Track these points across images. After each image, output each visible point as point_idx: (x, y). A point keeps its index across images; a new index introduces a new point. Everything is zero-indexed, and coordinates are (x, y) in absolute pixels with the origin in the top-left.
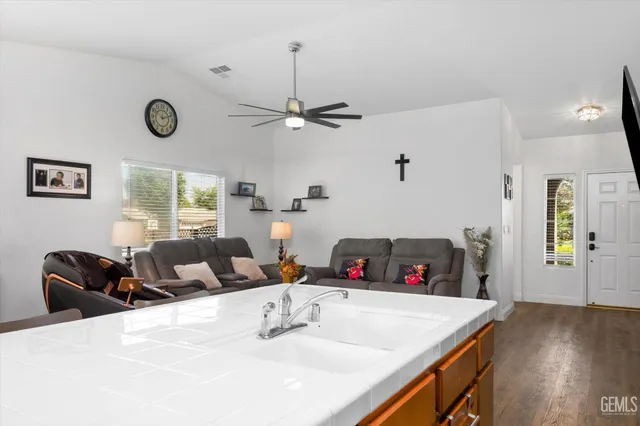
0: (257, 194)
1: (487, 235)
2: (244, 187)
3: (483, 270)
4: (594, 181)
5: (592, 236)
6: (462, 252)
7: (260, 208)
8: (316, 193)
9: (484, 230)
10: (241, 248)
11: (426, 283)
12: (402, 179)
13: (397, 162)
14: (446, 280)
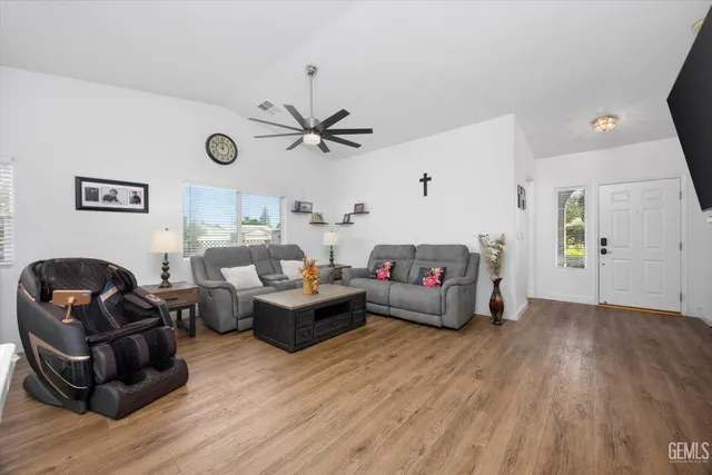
0: (314, 211)
1: (501, 242)
2: (303, 205)
3: (497, 274)
4: (605, 191)
5: (604, 242)
6: (478, 256)
7: (319, 222)
8: (360, 210)
9: (498, 237)
10: (295, 253)
11: (441, 285)
12: (425, 194)
13: (421, 180)
14: (459, 284)
